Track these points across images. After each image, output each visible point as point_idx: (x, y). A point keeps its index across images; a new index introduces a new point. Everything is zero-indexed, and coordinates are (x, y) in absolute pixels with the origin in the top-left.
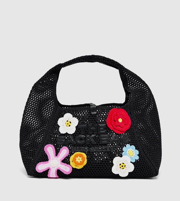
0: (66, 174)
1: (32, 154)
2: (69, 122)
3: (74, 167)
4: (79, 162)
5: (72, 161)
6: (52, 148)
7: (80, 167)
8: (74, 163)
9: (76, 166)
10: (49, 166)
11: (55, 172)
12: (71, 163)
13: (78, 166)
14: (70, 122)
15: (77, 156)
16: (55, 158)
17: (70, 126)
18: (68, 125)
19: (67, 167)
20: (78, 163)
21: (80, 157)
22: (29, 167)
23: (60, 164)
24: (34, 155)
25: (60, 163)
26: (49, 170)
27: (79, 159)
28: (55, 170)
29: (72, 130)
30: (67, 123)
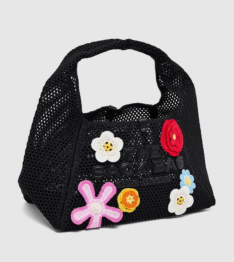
0: (115, 222)
1: (57, 197)
2: (109, 145)
3: (125, 211)
4: (131, 203)
5: (121, 203)
6: (89, 185)
7: (131, 210)
8: (124, 205)
9: (127, 208)
10: (90, 213)
11: (99, 220)
12: (120, 205)
13: (129, 209)
14: (111, 145)
15: (126, 195)
16: (95, 199)
17: (111, 150)
18: (108, 149)
19: (116, 212)
20: (130, 205)
21: (131, 196)
22: (56, 216)
23: (106, 208)
24: (61, 198)
25: (104, 207)
26: (91, 219)
27: (130, 199)
28: (99, 219)
29: (114, 157)
30: (106, 145)
